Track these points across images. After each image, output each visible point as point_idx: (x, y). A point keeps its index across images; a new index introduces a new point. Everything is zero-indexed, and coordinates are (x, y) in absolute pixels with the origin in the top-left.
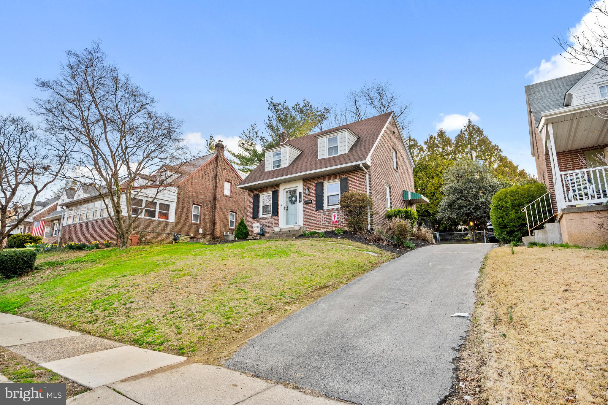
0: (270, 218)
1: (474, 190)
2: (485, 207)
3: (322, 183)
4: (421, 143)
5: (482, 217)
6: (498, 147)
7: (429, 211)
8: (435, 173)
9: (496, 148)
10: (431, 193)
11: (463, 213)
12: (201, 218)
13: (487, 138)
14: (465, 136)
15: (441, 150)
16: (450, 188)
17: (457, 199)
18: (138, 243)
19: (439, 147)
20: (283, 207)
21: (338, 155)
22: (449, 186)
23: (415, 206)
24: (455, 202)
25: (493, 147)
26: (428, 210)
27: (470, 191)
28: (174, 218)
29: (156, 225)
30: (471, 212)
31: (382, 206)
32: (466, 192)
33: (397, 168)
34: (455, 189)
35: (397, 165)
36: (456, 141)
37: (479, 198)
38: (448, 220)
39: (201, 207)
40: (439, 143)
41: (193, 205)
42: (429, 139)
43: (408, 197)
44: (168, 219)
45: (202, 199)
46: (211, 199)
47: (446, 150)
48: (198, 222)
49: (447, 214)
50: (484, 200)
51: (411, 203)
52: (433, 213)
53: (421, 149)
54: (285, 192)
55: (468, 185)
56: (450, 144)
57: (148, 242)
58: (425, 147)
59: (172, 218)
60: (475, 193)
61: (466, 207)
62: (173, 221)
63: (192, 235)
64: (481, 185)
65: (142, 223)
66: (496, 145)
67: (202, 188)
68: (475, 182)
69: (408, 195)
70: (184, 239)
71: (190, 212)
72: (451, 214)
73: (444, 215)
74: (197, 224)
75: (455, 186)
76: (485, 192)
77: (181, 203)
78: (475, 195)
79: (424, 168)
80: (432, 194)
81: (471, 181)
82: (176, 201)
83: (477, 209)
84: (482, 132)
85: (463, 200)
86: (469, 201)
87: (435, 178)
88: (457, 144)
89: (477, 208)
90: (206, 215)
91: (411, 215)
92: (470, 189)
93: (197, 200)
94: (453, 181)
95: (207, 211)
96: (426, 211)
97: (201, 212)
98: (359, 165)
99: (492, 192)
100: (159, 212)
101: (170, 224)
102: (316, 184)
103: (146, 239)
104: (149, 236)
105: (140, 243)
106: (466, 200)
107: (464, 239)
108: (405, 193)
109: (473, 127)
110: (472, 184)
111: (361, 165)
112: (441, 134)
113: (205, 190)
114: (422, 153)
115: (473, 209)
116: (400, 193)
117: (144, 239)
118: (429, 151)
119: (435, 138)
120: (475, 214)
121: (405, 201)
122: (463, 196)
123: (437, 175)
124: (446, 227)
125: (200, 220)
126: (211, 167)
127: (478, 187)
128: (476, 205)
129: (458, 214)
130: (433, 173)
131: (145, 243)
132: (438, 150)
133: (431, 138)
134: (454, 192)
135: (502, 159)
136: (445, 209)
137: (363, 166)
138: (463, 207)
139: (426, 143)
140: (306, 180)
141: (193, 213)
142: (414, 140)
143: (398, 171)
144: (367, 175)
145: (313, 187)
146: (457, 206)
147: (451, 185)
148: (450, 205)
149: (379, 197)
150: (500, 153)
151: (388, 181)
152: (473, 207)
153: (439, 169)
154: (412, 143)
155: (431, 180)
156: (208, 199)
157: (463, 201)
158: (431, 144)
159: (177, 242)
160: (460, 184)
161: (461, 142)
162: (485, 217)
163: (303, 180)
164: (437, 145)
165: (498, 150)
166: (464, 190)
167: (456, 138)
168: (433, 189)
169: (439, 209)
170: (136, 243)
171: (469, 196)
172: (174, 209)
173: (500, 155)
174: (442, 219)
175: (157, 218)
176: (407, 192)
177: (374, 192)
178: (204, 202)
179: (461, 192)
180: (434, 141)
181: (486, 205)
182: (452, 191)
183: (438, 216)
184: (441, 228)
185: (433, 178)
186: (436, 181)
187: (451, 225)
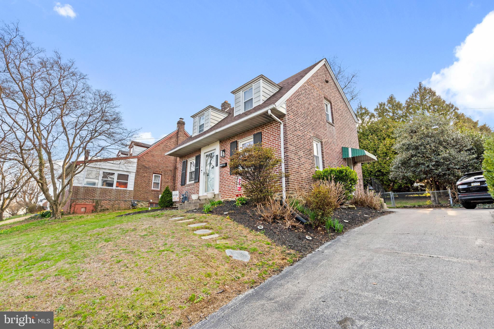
0: (193, 184)
1: (432, 145)
2: (448, 163)
3: (236, 142)
4: (371, 110)
5: (445, 174)
6: (453, 106)
7: (382, 171)
8: (386, 135)
9: (450, 106)
10: (383, 153)
11: (421, 171)
12: (161, 185)
13: (440, 98)
14: (417, 99)
15: (391, 114)
16: (403, 145)
17: (412, 156)
18: (92, 211)
19: (389, 112)
20: (203, 172)
21: (253, 108)
22: (401, 143)
23: (359, 165)
24: (410, 159)
25: (447, 105)
26: (381, 169)
27: (428, 146)
28: (133, 186)
29: (113, 193)
30: (431, 169)
31: (307, 165)
32: (423, 147)
33: (333, 121)
34: (409, 146)
35: (333, 118)
36: (407, 104)
37: (440, 153)
38: (403, 179)
39: (162, 176)
40: (389, 108)
41: (154, 175)
42: (379, 106)
43: (348, 155)
44: (126, 187)
45: (163, 169)
46: (172, 168)
47: (397, 114)
48: (159, 189)
49: (402, 172)
50: (447, 155)
51: (354, 161)
52: (386, 173)
53: (373, 116)
54: (205, 156)
55: (425, 141)
56: (400, 108)
57: (104, 209)
58: (375, 113)
59: (131, 187)
60: (434, 148)
61: (423, 164)
62: (132, 189)
63: (151, 201)
64: (442, 139)
65: (98, 192)
66: (450, 104)
67: (162, 159)
68: (433, 137)
69: (348, 152)
70: (143, 205)
71: (150, 180)
72: (406, 172)
73: (398, 174)
74: (158, 191)
75: (408, 142)
76: (448, 146)
77: (140, 173)
78: (434, 151)
79: (375, 131)
80: (385, 155)
81: (427, 136)
82: (135, 171)
83: (438, 166)
84: (435, 93)
85: (419, 156)
86: (427, 157)
87: (387, 139)
88: (409, 106)
89: (438, 164)
90: (167, 182)
91: (346, 175)
92: (427, 144)
93: (157, 170)
94: (406, 137)
95: (168, 179)
96: (379, 171)
97: (161, 180)
98: (267, 112)
99: (456, 145)
100: (117, 182)
101: (128, 192)
102: (231, 143)
103: (102, 206)
104: (105, 204)
105: (95, 210)
106: (424, 156)
107: (421, 197)
108: (344, 150)
109: (425, 89)
110: (429, 139)
111: (270, 112)
112: (391, 100)
113: (166, 161)
114: (373, 119)
115: (434, 166)
116: (338, 149)
117: (99, 206)
118: (380, 116)
119: (384, 104)
120: (435, 171)
121: (345, 159)
122: (419, 153)
123: (389, 136)
124: (401, 185)
125: (161, 187)
126: (173, 141)
127: (438, 141)
128: (437, 162)
129: (414, 172)
130: (384, 135)
131: (101, 210)
132: (388, 115)
133: (381, 105)
134: (408, 149)
135: (458, 117)
136: (399, 168)
137: (272, 112)
138: (419, 164)
139: (376, 110)
140: (222, 141)
141: (153, 181)
142: (365, 109)
143: (334, 125)
144: (282, 126)
145: (228, 147)
146: (412, 164)
147: (404, 142)
148: (405, 163)
149: (301, 153)
150: (456, 111)
151: (317, 135)
152: (433, 163)
153: (390, 130)
154: (363, 111)
155: (383, 141)
156: (169, 168)
157: (419, 158)
158: (381, 110)
159: (135, 208)
160: (415, 138)
161: (412, 104)
162: (449, 175)
163: (221, 142)
164: (387, 110)
165: (454, 109)
166: (421, 145)
167: (407, 101)
168: (385, 150)
169: (392, 169)
170: (91, 211)
171: (427, 152)
172: (134, 178)
173: (456, 113)
174: (396, 178)
175: (114, 187)
176: (347, 149)
177: (291, 148)
178: (165, 171)
179: (417, 148)
180: (384, 107)
181: (449, 160)
182: (405, 147)
183: (391, 176)
184: (396, 187)
185: (384, 139)
186: (388, 141)
187: (406, 183)
